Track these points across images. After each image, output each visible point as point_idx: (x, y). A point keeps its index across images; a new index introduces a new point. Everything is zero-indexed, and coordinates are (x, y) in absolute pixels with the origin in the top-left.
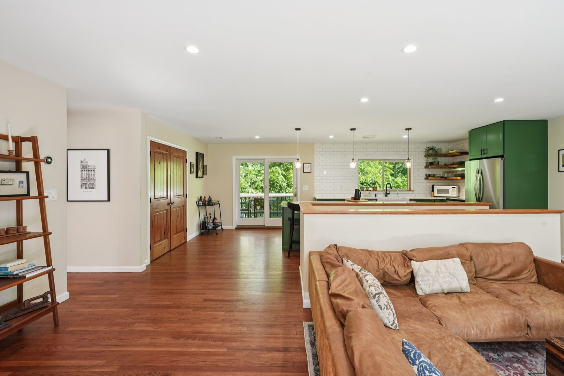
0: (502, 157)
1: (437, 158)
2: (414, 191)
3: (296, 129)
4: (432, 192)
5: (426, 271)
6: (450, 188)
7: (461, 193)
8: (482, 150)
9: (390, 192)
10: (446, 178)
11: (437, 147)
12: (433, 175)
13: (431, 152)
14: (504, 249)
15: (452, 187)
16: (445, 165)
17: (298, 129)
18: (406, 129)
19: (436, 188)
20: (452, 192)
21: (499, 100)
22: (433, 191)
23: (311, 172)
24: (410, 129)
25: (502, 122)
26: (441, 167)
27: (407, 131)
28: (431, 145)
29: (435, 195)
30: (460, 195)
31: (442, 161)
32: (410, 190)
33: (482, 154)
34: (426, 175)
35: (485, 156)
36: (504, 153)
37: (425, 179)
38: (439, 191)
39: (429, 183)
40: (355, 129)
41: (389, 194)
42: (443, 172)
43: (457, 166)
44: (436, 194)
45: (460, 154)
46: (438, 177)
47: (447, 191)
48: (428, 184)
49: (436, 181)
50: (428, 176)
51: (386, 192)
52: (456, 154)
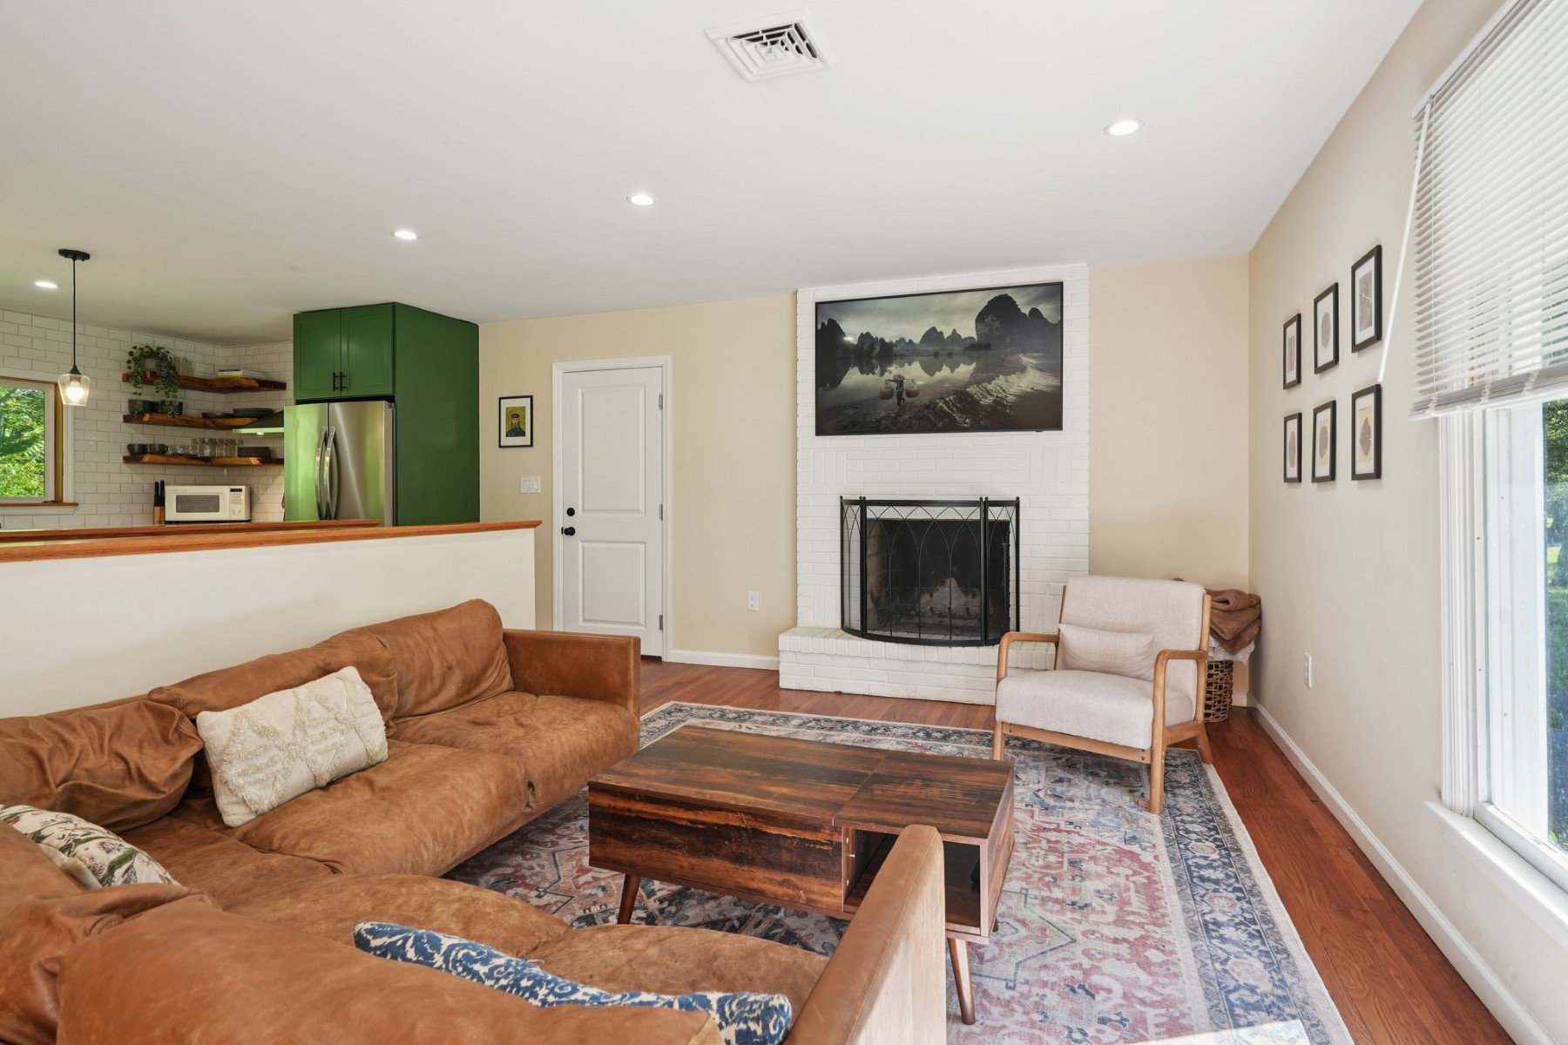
0: (390, 399)
1: (175, 391)
2: (75, 505)
4: (158, 509)
5: (264, 732)
6: (223, 492)
7: (256, 509)
8: (335, 376)
10: (207, 461)
11: (179, 350)
12: (157, 449)
13: (151, 364)
14: (445, 626)
15: (232, 490)
16: (205, 416)
18: (65, 253)
19: (171, 493)
20: (231, 505)
21: (406, 235)
22: (160, 501)
24: (85, 256)
25: (391, 307)
26: (190, 423)
27: (71, 260)
28: (145, 340)
29: (168, 518)
30: (255, 515)
31: (197, 403)
32: (58, 502)
33: (334, 388)
34: (130, 447)
35: (344, 394)
36: (394, 392)
37: (126, 460)
38: (184, 503)
39: (143, 477)
42: (195, 441)
43: (249, 420)
44: (172, 513)
45: (257, 385)
46: (176, 455)
47: (212, 503)
48: (137, 479)
49: (170, 470)
50: (136, 449)
52: (245, 383)
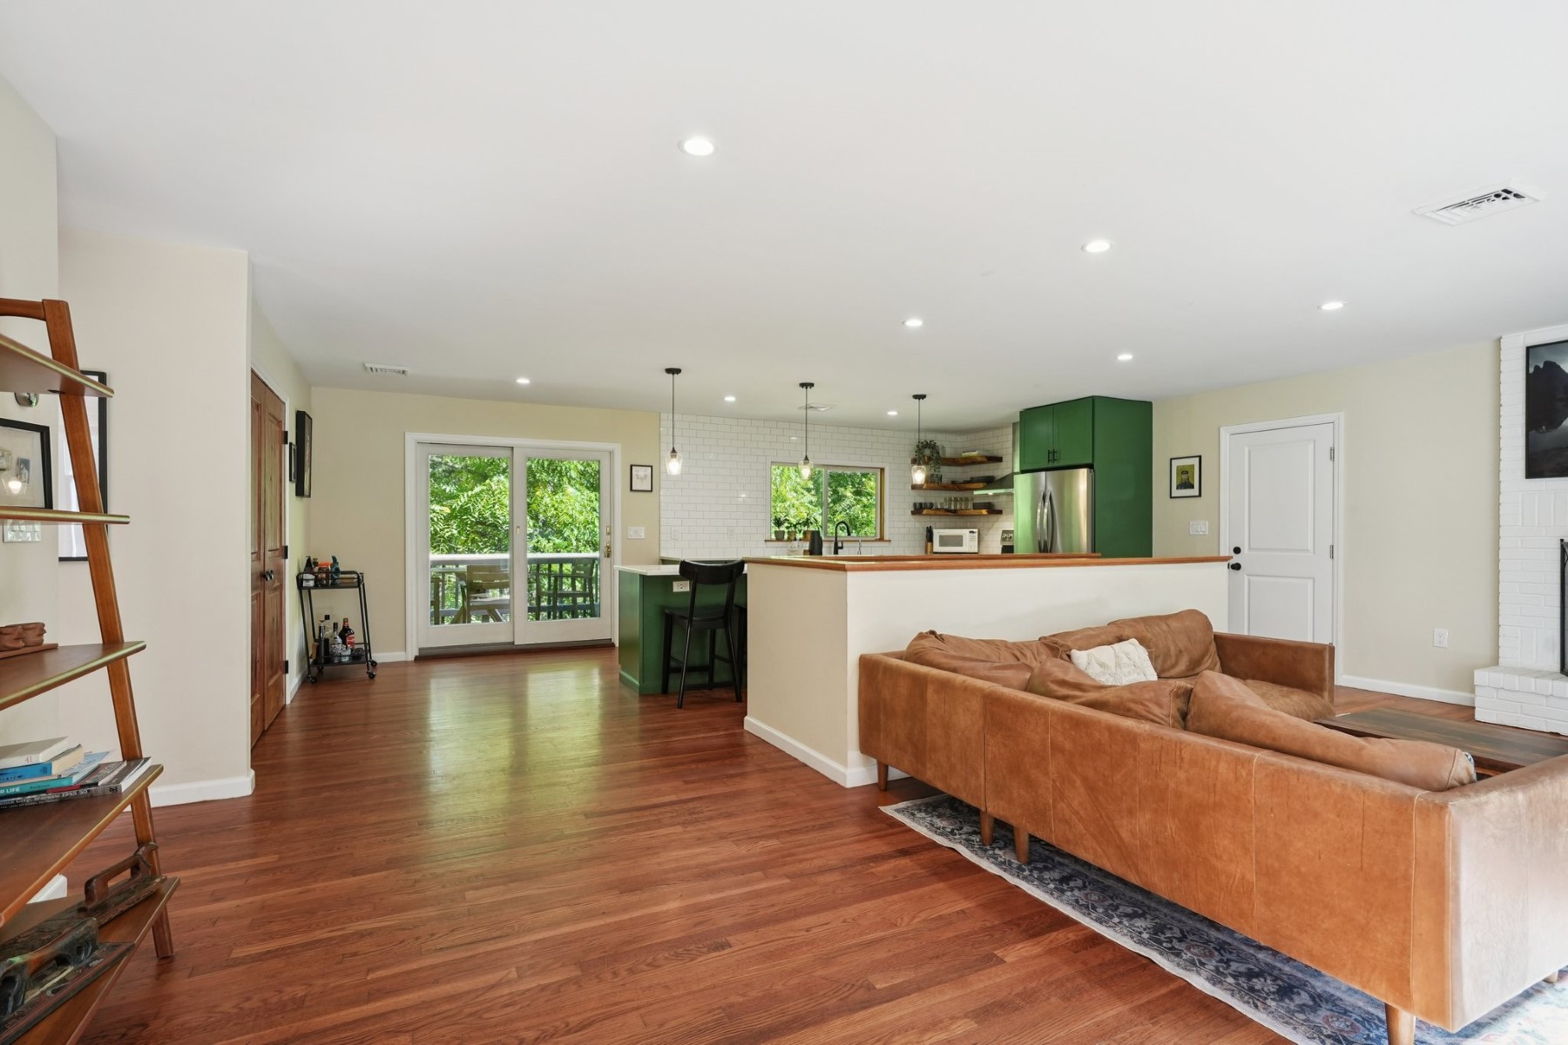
0: (1090, 466)
1: (939, 468)
2: (890, 541)
3: (669, 371)
4: (929, 544)
6: (965, 532)
7: (983, 544)
8: (1049, 452)
9: (845, 544)
10: (955, 512)
11: (940, 440)
12: (929, 506)
13: (927, 452)
15: (971, 532)
16: (953, 482)
17: (673, 371)
18: (916, 397)
19: (937, 533)
20: (969, 544)
21: (1125, 357)
22: (930, 537)
23: (652, 491)
24: (924, 397)
25: (1091, 400)
26: (945, 488)
27: (916, 400)
28: (929, 437)
29: (935, 550)
30: (981, 549)
31: (949, 473)
32: (882, 539)
33: (1049, 461)
34: (915, 504)
35: (1056, 464)
36: (1093, 461)
37: (913, 513)
38: (945, 541)
39: (919, 524)
40: (812, 385)
41: (842, 548)
42: (945, 499)
43: (981, 485)
44: (937, 548)
45: (986, 460)
46: (937, 509)
47: (958, 541)
48: (917, 525)
49: (933, 519)
50: (918, 506)
51: (836, 544)
52: (979, 459)
